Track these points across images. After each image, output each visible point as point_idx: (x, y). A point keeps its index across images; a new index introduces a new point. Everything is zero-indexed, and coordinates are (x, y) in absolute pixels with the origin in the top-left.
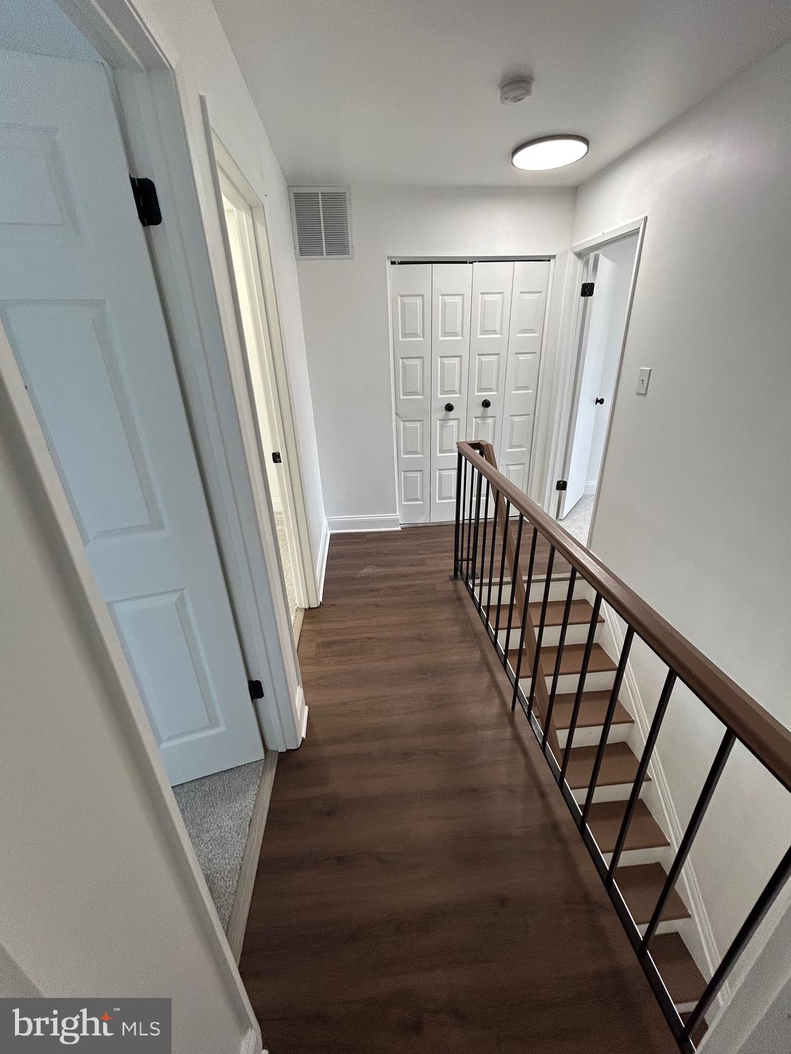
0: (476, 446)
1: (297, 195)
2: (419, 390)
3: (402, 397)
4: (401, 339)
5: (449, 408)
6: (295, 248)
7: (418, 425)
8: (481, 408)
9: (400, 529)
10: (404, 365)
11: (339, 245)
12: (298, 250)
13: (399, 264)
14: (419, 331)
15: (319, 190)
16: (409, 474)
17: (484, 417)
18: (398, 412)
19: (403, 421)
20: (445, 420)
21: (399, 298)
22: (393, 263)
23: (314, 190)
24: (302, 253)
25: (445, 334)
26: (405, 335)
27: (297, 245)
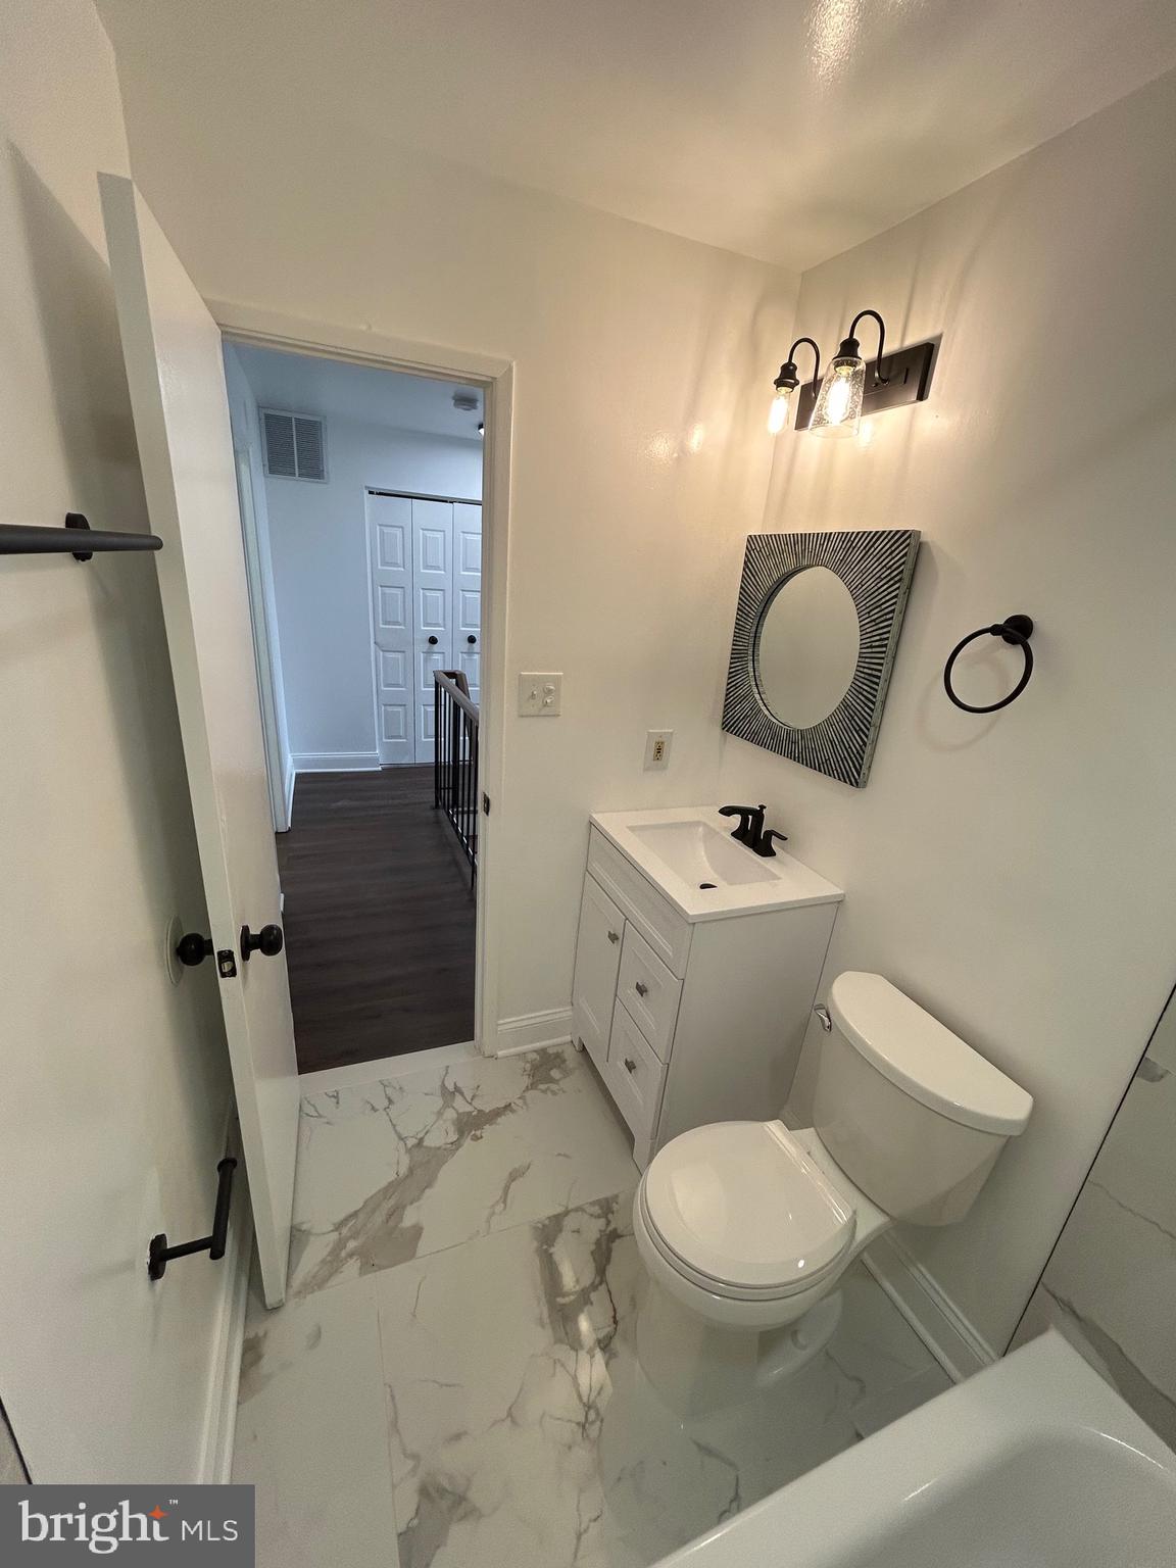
0: (451, 675)
1: (267, 417)
2: (400, 619)
3: (381, 626)
4: (379, 567)
5: (433, 641)
6: (264, 465)
7: (399, 656)
8: (468, 644)
9: (380, 769)
10: (383, 594)
11: (313, 469)
12: (267, 468)
13: (377, 494)
14: (400, 561)
15: (294, 416)
16: (390, 709)
17: (470, 653)
18: (378, 641)
19: (383, 651)
20: (429, 653)
21: (378, 527)
22: (371, 493)
23: (288, 415)
24: (272, 471)
25: (427, 567)
26: (385, 563)
27: (267, 463)
